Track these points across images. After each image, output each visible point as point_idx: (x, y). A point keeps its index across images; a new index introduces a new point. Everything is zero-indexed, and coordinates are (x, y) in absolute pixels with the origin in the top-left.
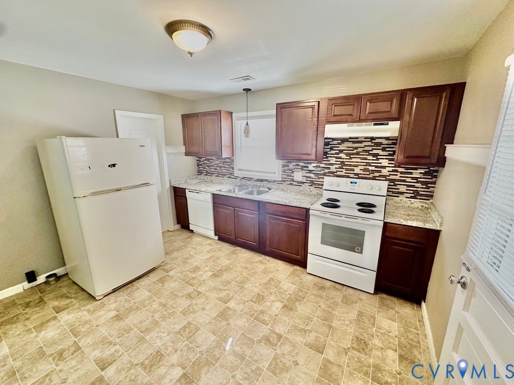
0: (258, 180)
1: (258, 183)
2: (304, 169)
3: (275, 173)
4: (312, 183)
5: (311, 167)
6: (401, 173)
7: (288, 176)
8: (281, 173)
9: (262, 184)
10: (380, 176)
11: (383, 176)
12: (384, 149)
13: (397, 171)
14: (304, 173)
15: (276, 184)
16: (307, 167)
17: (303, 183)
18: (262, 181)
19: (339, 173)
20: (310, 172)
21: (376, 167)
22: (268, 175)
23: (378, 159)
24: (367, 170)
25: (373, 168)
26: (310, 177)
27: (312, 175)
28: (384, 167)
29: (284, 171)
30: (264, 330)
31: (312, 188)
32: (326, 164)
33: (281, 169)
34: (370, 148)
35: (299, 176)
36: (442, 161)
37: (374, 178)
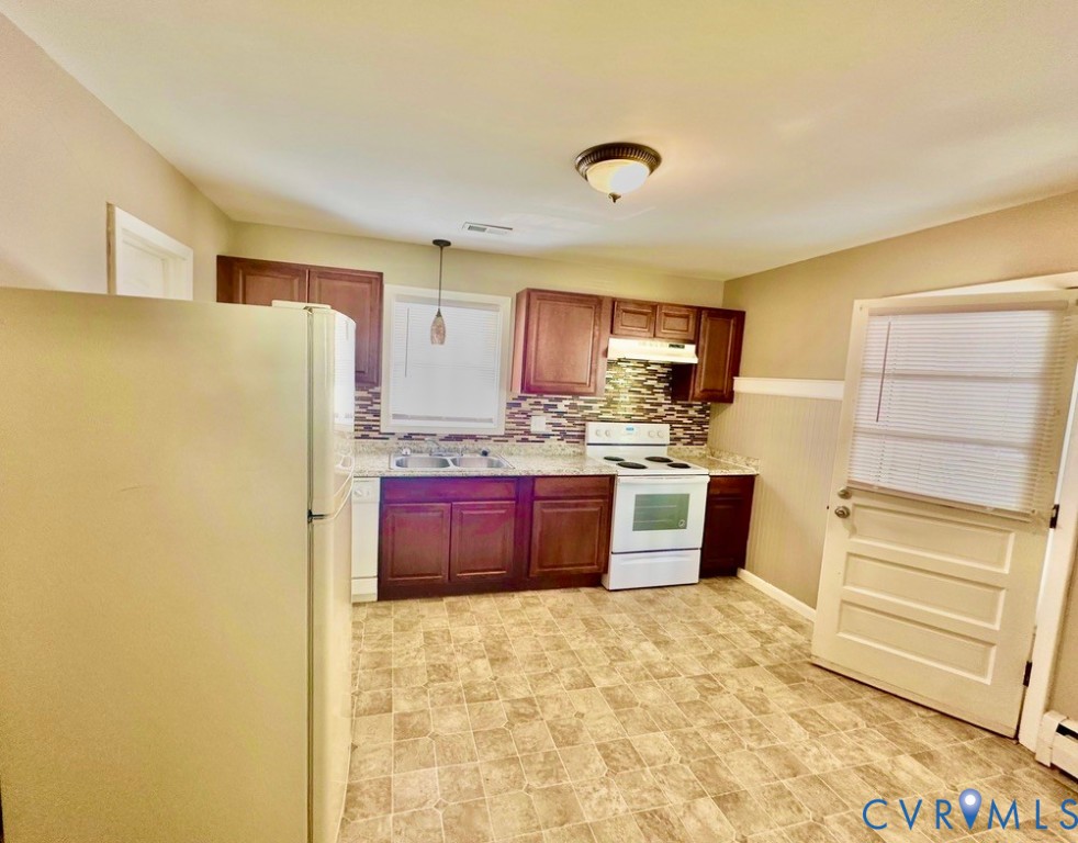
0: (449, 438)
1: (451, 444)
2: (550, 410)
3: (490, 421)
4: (563, 436)
5: (561, 407)
6: (679, 412)
7: (518, 424)
8: (504, 419)
9: (460, 445)
10: (657, 417)
11: (660, 418)
12: (659, 380)
13: (672, 409)
14: (548, 418)
15: (491, 442)
16: (555, 406)
17: (548, 436)
18: (459, 438)
19: (605, 416)
20: (560, 414)
21: (652, 404)
22: (473, 425)
23: (653, 394)
24: (641, 409)
25: (648, 406)
26: (559, 425)
27: (563, 421)
28: (660, 405)
29: (511, 416)
30: (500, 708)
31: (563, 443)
32: (586, 401)
33: (504, 411)
34: (643, 378)
35: (539, 423)
36: (728, 397)
37: (649, 421)
